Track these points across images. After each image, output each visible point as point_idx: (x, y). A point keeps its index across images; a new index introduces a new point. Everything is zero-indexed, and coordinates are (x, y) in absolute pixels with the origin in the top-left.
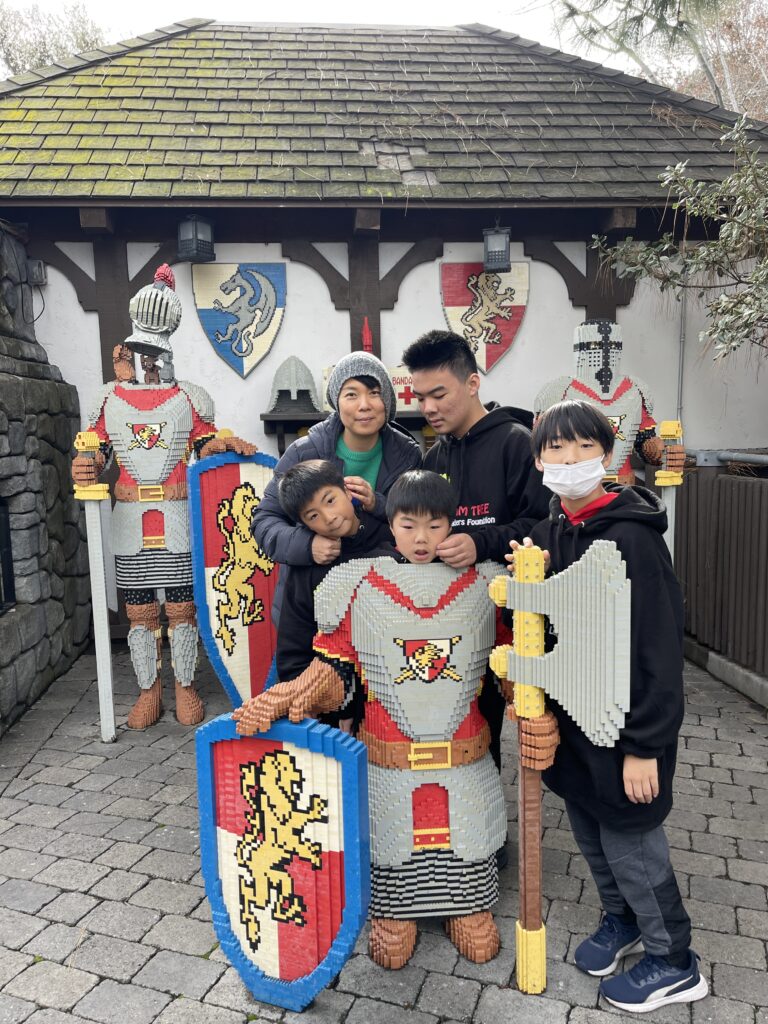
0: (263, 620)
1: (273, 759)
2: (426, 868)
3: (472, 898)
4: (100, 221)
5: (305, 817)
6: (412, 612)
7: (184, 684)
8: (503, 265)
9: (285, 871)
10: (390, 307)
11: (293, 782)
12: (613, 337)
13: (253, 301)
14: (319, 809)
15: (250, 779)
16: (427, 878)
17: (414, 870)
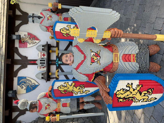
0: (83, 85)
1: (117, 95)
2: (139, 59)
3: (146, 50)
4: (8, 112)
5: (131, 88)
6: (85, 61)
7: (94, 99)
8: (19, 36)
9: (142, 92)
10: (27, 58)
11: (123, 91)
12: (32, 15)
13: (25, 83)
14: (129, 85)
15: (121, 100)
16: (141, 59)
17: (140, 62)
